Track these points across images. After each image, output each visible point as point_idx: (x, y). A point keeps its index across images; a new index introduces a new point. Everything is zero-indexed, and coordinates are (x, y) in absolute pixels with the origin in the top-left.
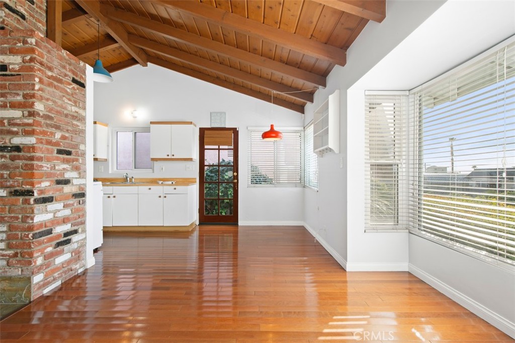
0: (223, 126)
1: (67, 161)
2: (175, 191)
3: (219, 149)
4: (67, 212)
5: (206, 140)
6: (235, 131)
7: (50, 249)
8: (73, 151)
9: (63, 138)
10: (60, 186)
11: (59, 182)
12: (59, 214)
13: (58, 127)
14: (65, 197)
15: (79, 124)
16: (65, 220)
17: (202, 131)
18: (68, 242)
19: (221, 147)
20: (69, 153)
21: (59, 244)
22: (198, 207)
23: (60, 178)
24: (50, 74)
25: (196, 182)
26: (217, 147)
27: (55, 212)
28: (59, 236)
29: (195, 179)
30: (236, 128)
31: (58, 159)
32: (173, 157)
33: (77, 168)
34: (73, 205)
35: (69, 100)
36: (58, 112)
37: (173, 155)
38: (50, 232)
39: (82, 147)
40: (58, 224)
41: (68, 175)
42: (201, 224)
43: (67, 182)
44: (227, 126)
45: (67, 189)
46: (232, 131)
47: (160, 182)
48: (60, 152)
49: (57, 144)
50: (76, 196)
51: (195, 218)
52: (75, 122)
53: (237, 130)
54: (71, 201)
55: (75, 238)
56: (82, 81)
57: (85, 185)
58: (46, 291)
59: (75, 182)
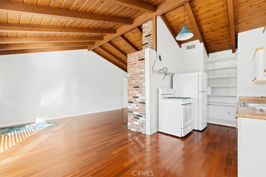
1: (137, 90)
4: (137, 108)
7: (132, 117)
8: (140, 86)
9: (136, 82)
10: (135, 99)
11: (134, 97)
12: (135, 108)
13: (134, 79)
14: (137, 103)
15: (141, 75)
16: (137, 110)
18: (138, 119)
20: (138, 87)
21: (135, 117)
23: (134, 96)
24: (131, 64)
27: (133, 107)
28: (135, 115)
31: (134, 90)
33: (141, 93)
34: (140, 106)
35: (138, 68)
36: (134, 74)
38: (132, 112)
39: (143, 84)
40: (134, 111)
41: (137, 95)
43: (137, 97)
45: (137, 100)
48: (135, 87)
49: (134, 85)
50: (141, 103)
52: (140, 75)
54: (139, 104)
55: (141, 118)
56: (143, 58)
57: (145, 99)
58: (132, 130)
59: (140, 97)
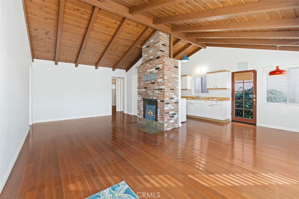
0: (246, 70)
1: (172, 92)
2: (216, 104)
3: (243, 83)
4: (173, 108)
5: (235, 78)
6: (255, 72)
7: (168, 118)
8: (175, 89)
9: (172, 85)
10: (171, 100)
11: (170, 98)
12: (171, 108)
13: (170, 82)
14: (172, 103)
15: (176, 80)
16: (172, 110)
17: (233, 74)
18: (173, 117)
19: (245, 81)
20: (173, 90)
21: (171, 117)
22: (231, 112)
23: (171, 97)
24: (168, 67)
25: (229, 100)
26: (242, 81)
27: (170, 107)
28: (171, 114)
29: (229, 98)
30: (255, 70)
31: (170, 92)
32: (216, 88)
33: (175, 94)
34: (175, 106)
35: (173, 73)
36: (170, 78)
37: (217, 87)
38: (168, 113)
39: (177, 87)
40: (171, 111)
41: (173, 96)
42: (232, 121)
43: (173, 98)
44: (249, 69)
45: (173, 101)
46: (252, 72)
47: (211, 99)
48: (171, 89)
49: (170, 87)
50: (175, 103)
51: (229, 117)
52: (175, 80)
53: (256, 71)
54: (174, 104)
55: (175, 116)
56: (177, 66)
57: (178, 99)
58: (168, 129)
59: (175, 98)
